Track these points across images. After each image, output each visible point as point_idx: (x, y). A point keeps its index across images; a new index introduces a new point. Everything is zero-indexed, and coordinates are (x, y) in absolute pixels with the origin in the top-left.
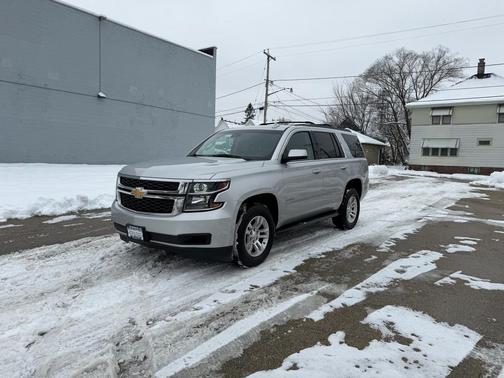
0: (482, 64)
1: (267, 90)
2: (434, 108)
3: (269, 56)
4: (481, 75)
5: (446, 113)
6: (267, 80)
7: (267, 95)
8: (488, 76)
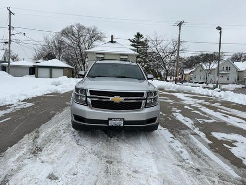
0: (112, 37)
1: (10, 32)
2: (98, 53)
3: (10, 12)
4: (112, 42)
5: (102, 56)
6: (10, 26)
7: (10, 35)
8: (115, 42)
